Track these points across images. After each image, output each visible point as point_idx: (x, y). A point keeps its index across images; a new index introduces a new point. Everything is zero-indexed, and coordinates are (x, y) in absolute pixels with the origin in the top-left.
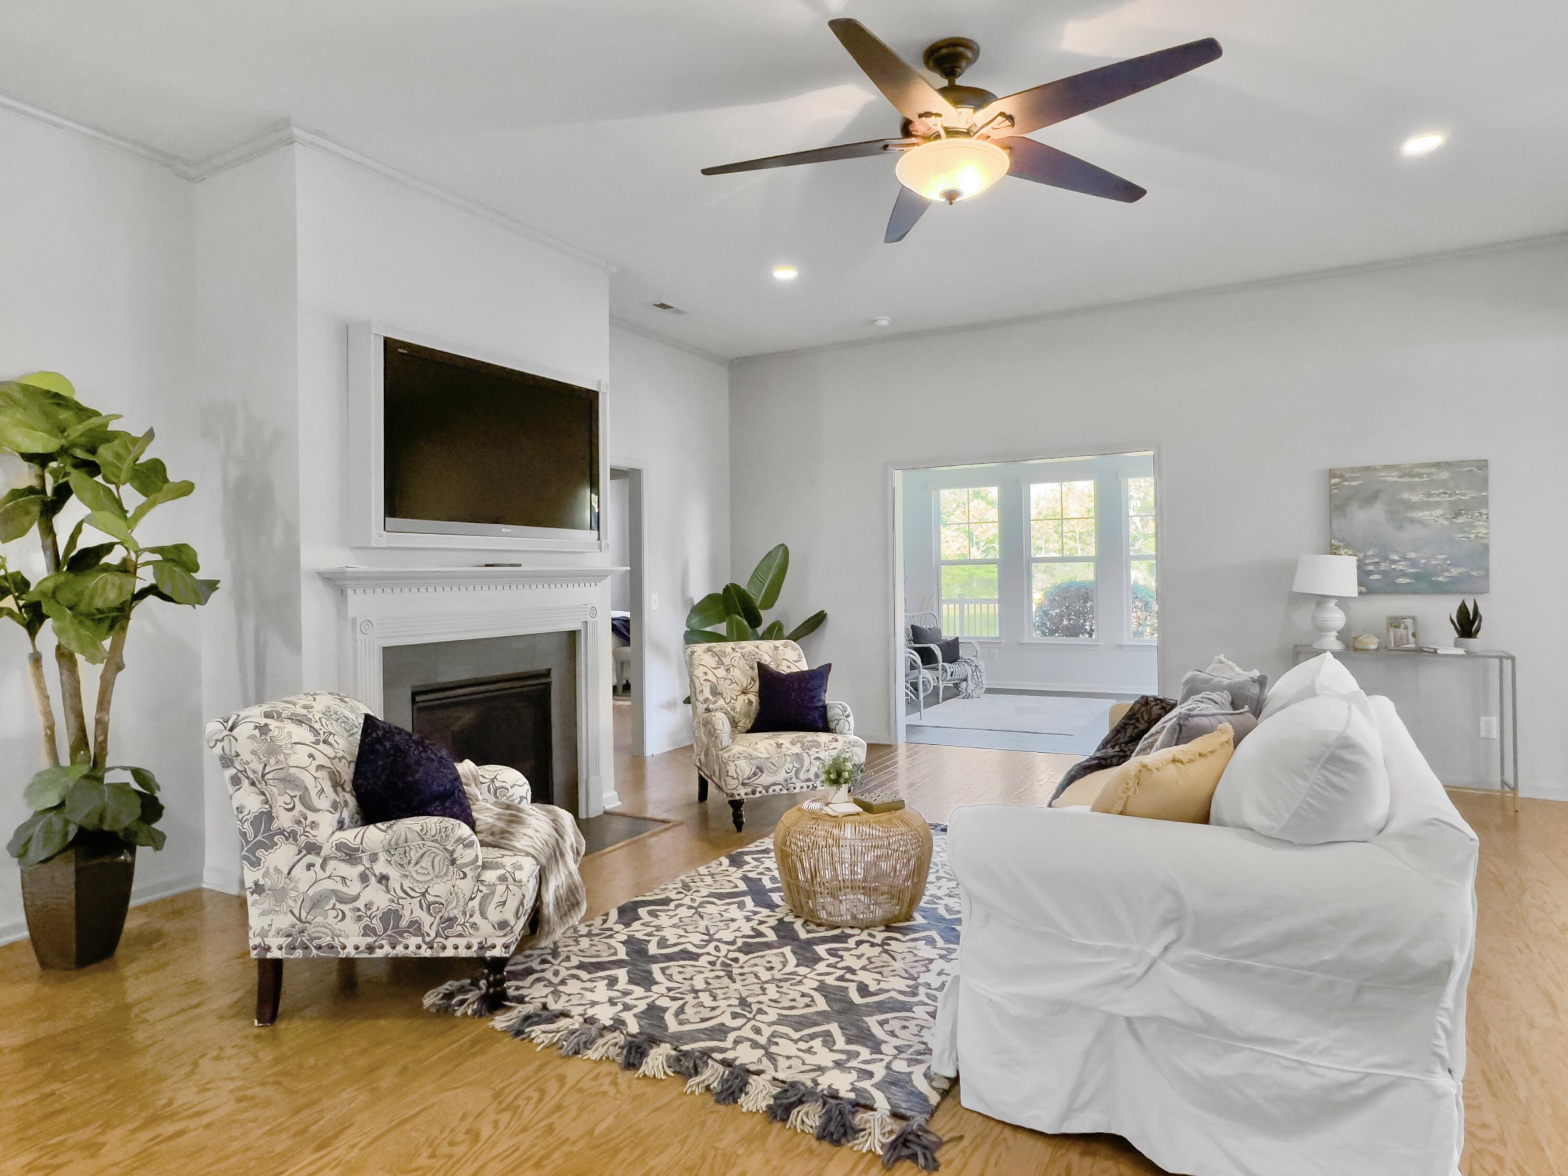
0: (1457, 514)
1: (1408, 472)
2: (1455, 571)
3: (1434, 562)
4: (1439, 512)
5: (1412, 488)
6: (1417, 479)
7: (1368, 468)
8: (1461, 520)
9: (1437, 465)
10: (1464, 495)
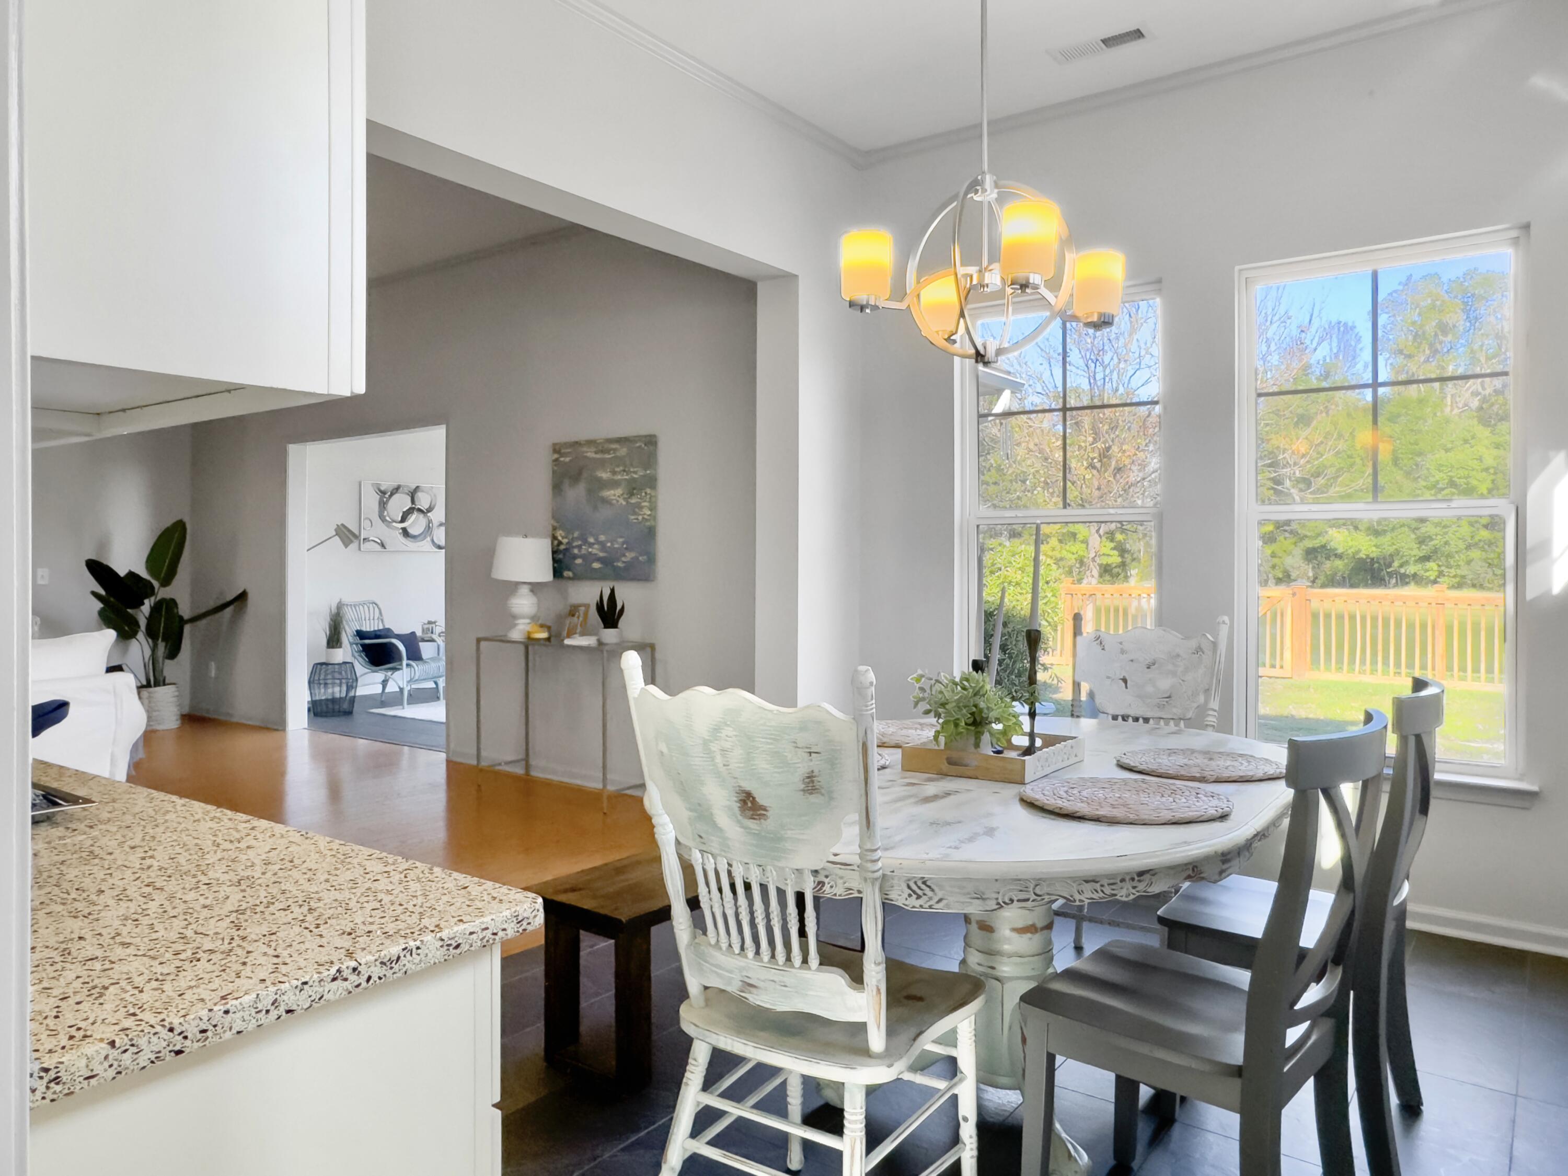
0: (631, 494)
1: (602, 446)
2: (630, 556)
3: (616, 546)
4: (619, 491)
5: (602, 464)
6: (607, 456)
7: (577, 444)
8: (633, 501)
9: (619, 440)
10: (635, 473)
